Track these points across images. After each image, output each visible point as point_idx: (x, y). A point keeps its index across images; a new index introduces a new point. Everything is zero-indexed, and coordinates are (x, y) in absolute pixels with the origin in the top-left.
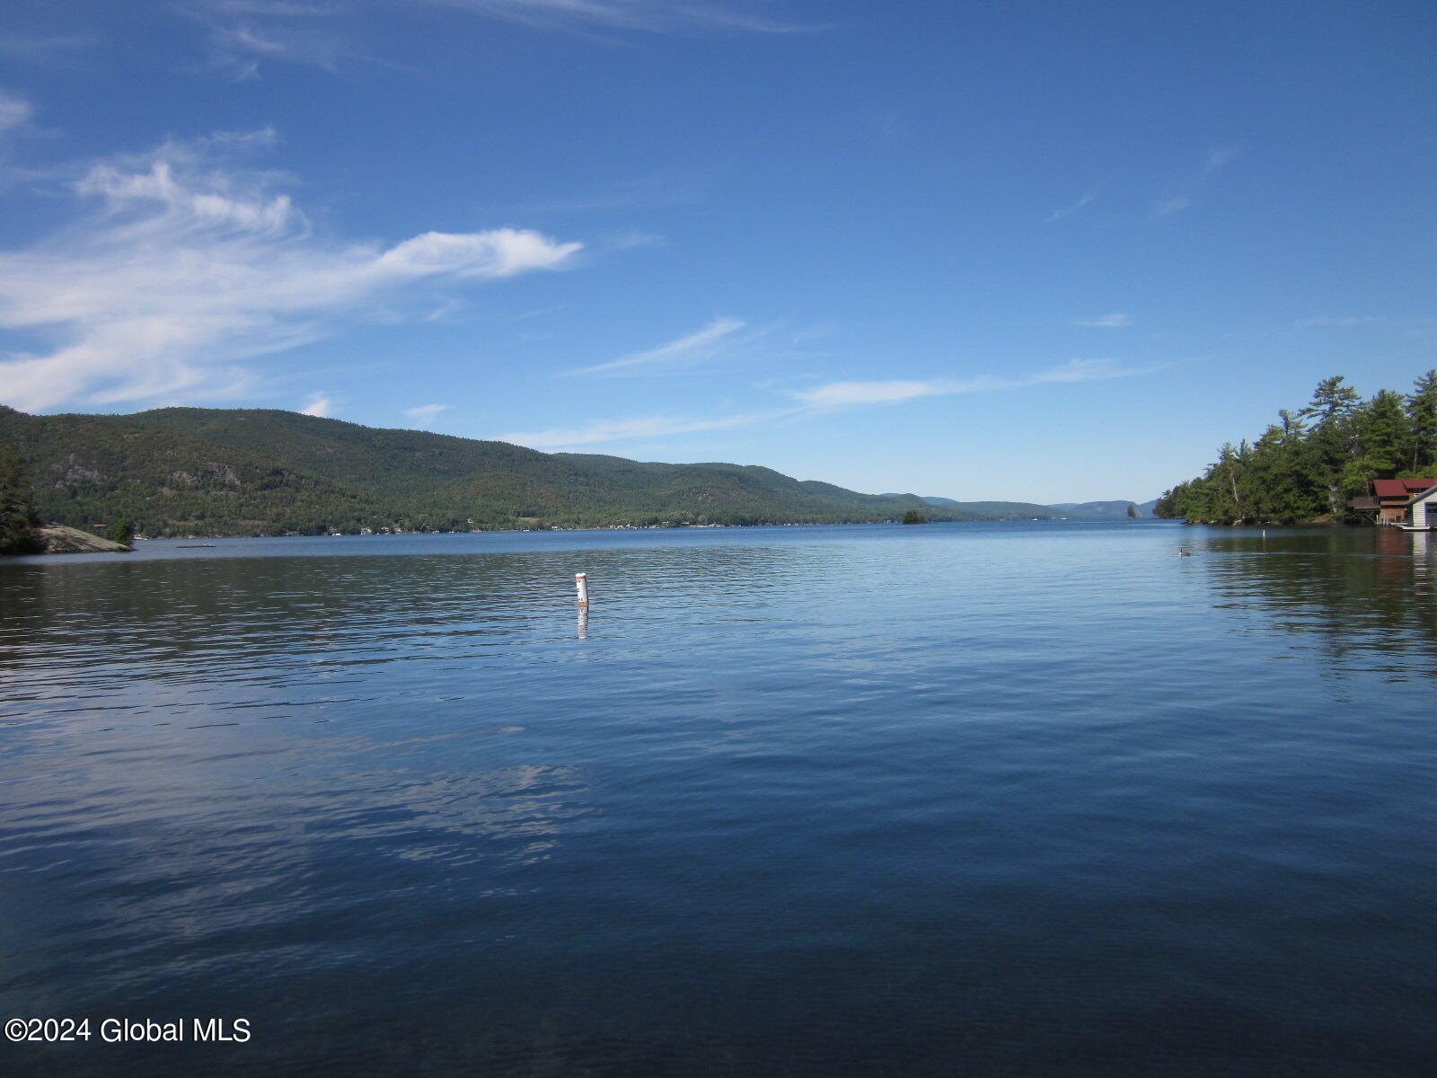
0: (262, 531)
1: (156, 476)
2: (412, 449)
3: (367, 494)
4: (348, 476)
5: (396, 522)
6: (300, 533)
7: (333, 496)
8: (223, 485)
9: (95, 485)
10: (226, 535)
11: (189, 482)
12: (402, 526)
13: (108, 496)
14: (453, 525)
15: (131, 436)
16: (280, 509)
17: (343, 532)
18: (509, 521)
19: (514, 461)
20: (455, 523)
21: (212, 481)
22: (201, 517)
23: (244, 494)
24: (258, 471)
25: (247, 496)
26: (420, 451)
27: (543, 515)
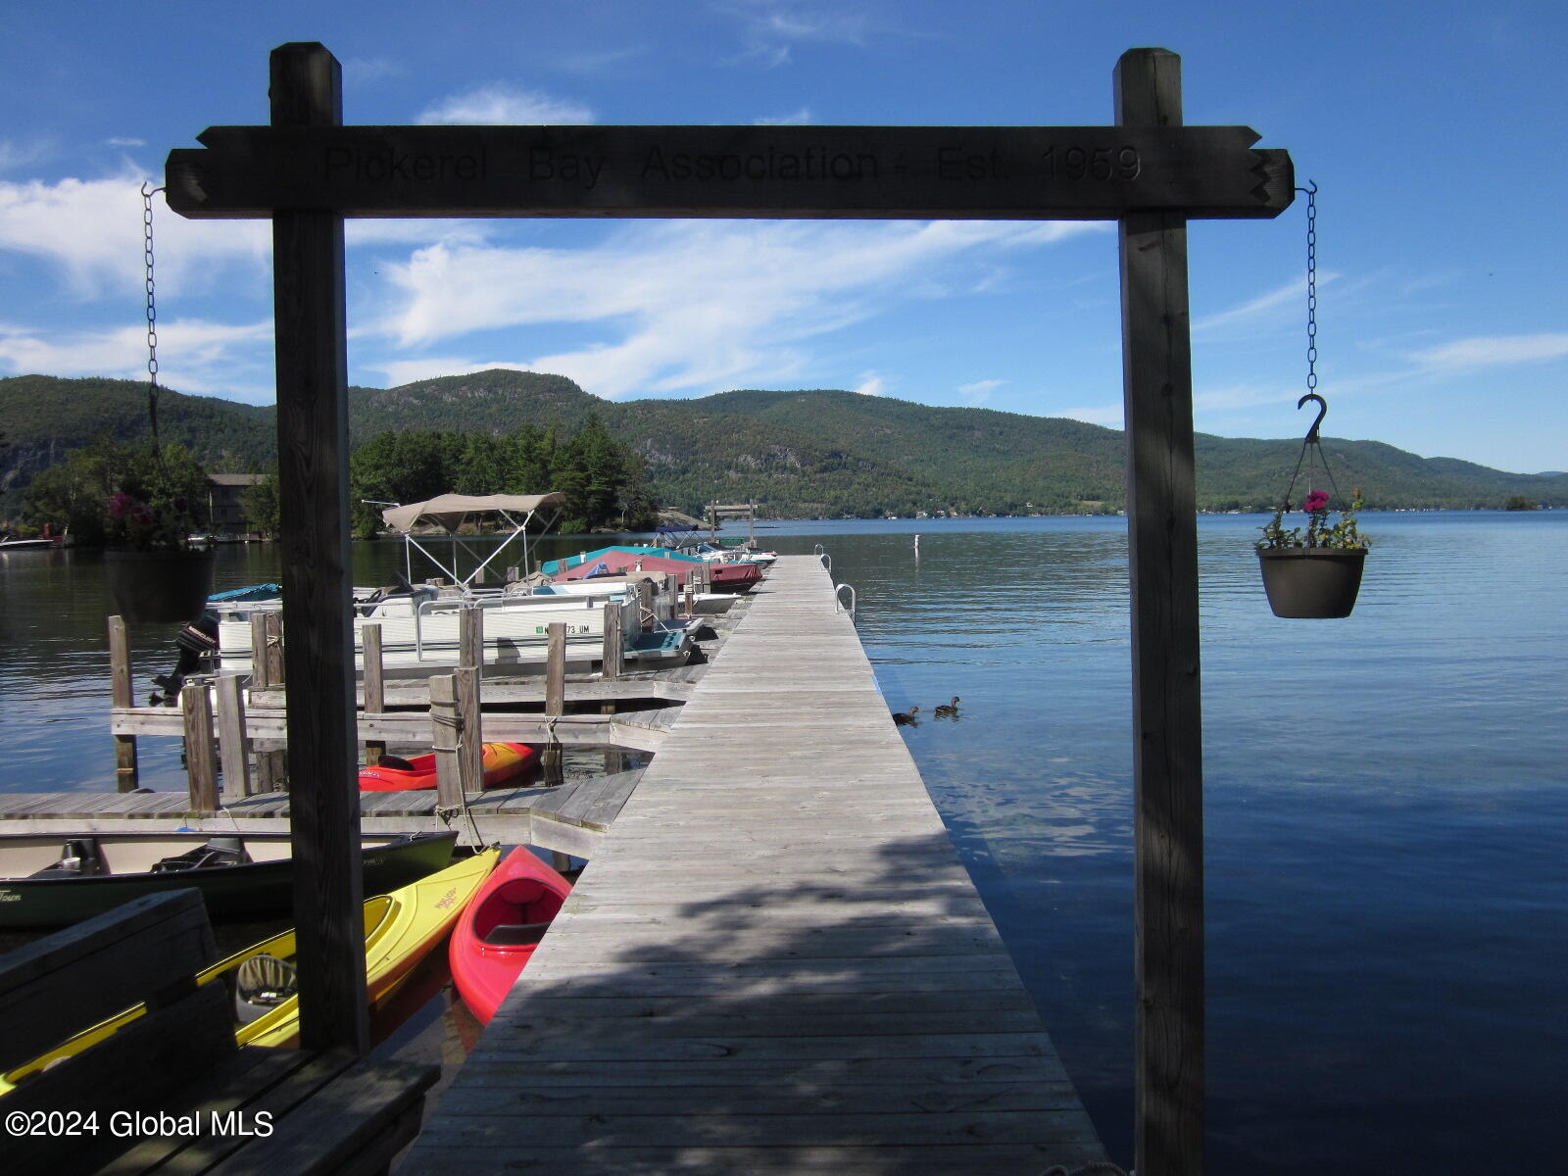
0: (821, 514)
1: (723, 459)
2: (971, 428)
3: (923, 476)
4: (906, 458)
5: (952, 505)
6: (857, 516)
7: (890, 478)
8: (785, 468)
9: (669, 469)
10: (787, 518)
11: (753, 465)
12: (957, 510)
13: (681, 478)
14: (1011, 510)
15: (701, 421)
16: (838, 492)
17: (899, 516)
18: (1070, 505)
19: (1079, 439)
20: (1012, 507)
21: (774, 464)
22: (764, 500)
23: (804, 476)
24: (817, 453)
25: (806, 478)
26: (979, 430)
27: (1108, 499)
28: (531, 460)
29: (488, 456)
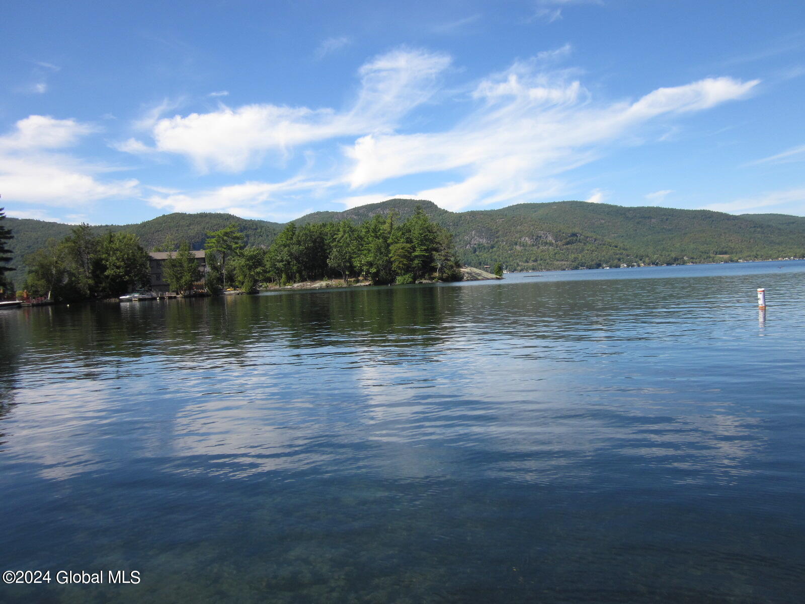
0: (567, 267)
1: (513, 240)
2: (649, 218)
3: (624, 245)
4: (613, 235)
5: (641, 260)
6: (587, 268)
7: (605, 247)
8: (546, 243)
9: (484, 246)
10: (548, 270)
11: (529, 243)
12: (644, 262)
13: (491, 251)
14: (675, 261)
15: (501, 220)
16: (576, 255)
17: (611, 267)
18: (710, 257)
19: (713, 221)
20: (676, 259)
21: (540, 241)
22: (536, 261)
23: (557, 247)
24: (564, 235)
25: (558, 248)
26: (654, 218)
27: (732, 253)
28: (377, 237)
29: (350, 236)
